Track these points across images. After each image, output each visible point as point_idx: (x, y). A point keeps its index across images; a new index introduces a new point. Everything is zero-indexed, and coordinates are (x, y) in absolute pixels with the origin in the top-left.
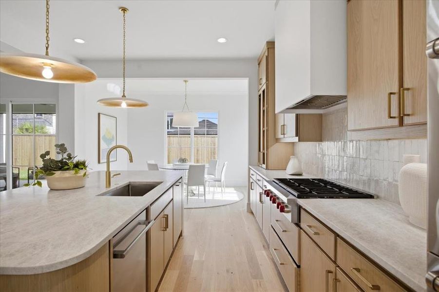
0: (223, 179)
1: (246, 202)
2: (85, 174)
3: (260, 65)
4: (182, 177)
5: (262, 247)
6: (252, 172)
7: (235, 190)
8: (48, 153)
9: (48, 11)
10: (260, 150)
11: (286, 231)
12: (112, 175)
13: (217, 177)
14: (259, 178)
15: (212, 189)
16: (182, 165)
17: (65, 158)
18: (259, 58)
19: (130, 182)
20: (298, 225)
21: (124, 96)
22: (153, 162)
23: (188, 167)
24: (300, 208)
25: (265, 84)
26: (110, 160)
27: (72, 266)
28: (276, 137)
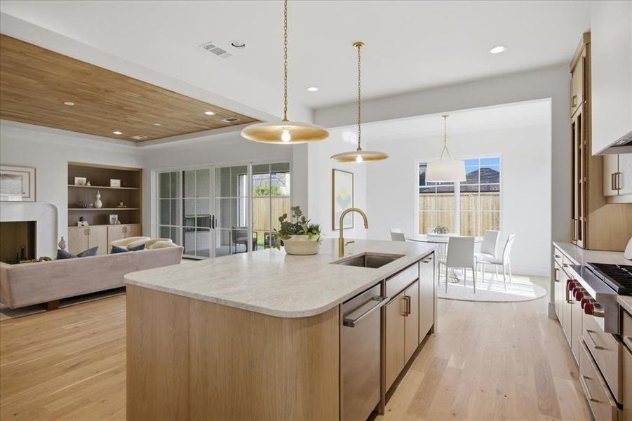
0: (507, 261)
1: (548, 300)
2: (318, 240)
3: (575, 73)
4: (433, 252)
5: (569, 375)
6: (557, 253)
7: (531, 281)
8: (285, 216)
9: (286, 76)
10: (573, 217)
11: (602, 348)
12: (345, 243)
13: (497, 257)
14: (567, 262)
15: (488, 276)
16: (439, 237)
17: (300, 222)
18: (572, 63)
19: (365, 253)
20: (619, 337)
21: (359, 149)
22: (398, 231)
23: (447, 240)
24: (622, 311)
25: (582, 106)
26: (344, 227)
27: (308, 317)
28: (606, 194)
